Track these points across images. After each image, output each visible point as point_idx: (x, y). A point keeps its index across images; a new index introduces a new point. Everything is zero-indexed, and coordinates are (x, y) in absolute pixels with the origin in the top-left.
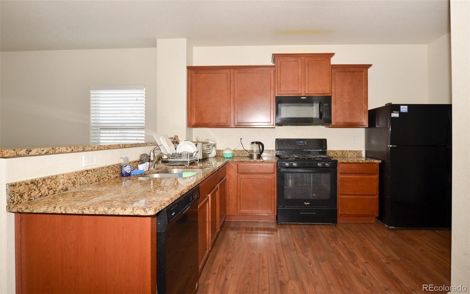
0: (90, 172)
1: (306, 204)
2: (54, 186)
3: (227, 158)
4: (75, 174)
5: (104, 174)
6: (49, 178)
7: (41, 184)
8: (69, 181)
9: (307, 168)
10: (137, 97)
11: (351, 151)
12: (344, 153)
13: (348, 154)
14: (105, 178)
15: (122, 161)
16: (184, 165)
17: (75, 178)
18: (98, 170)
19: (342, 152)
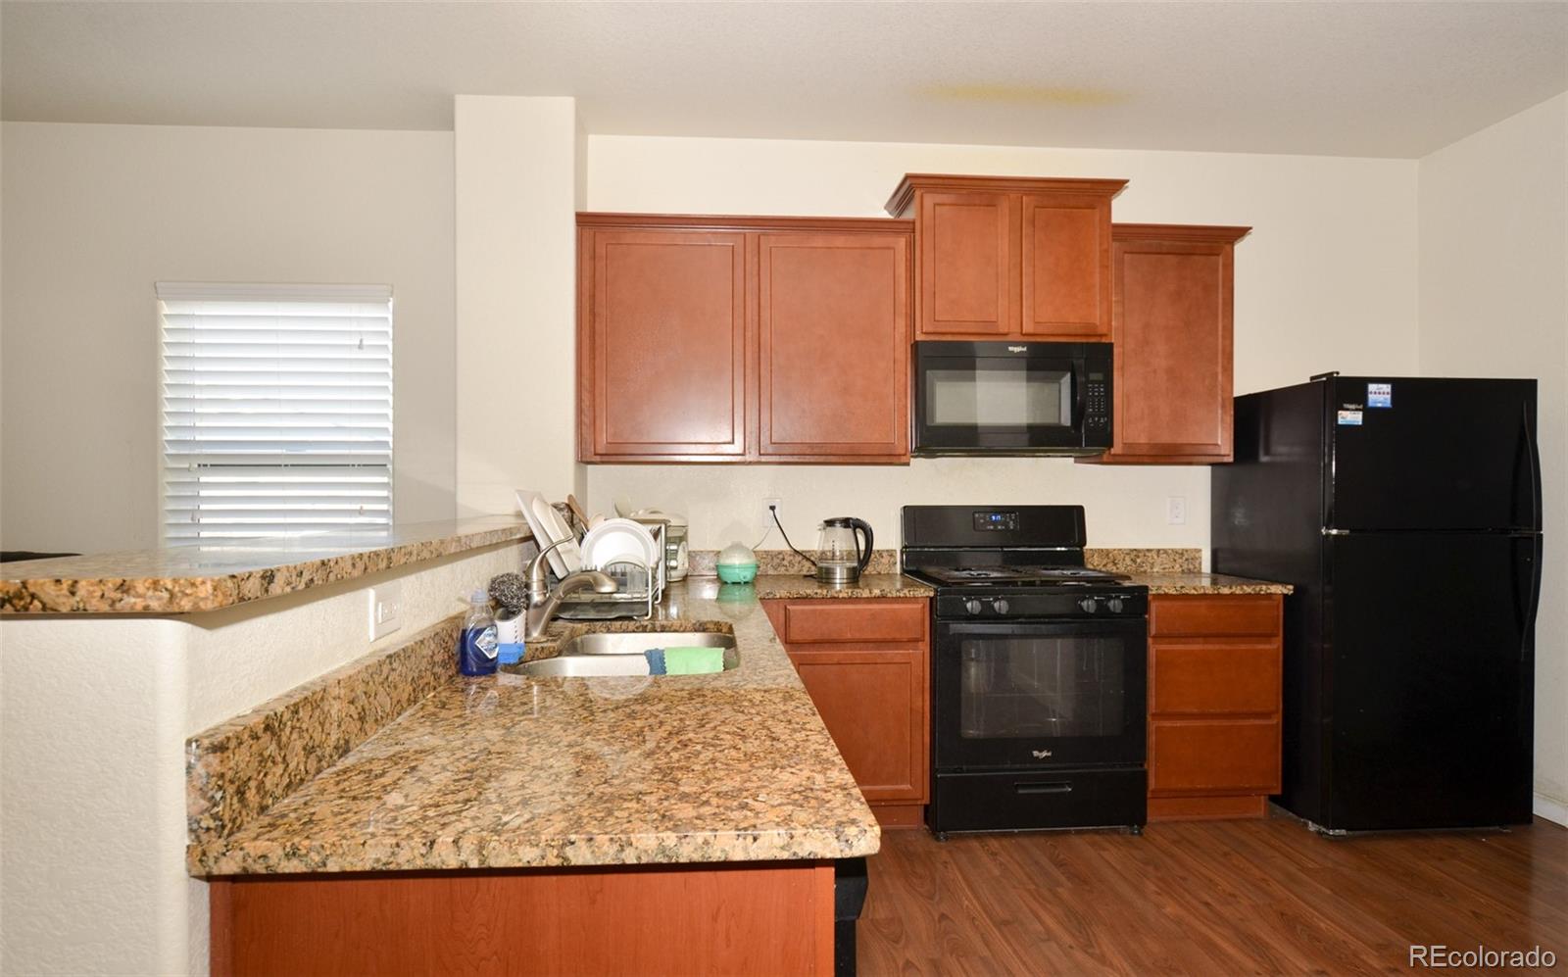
1: (1037, 757)
3: (734, 583)
10: (360, 332)
11: (1165, 551)
12: (1138, 560)
13: (1153, 564)
16: (630, 618)
19: (1132, 556)
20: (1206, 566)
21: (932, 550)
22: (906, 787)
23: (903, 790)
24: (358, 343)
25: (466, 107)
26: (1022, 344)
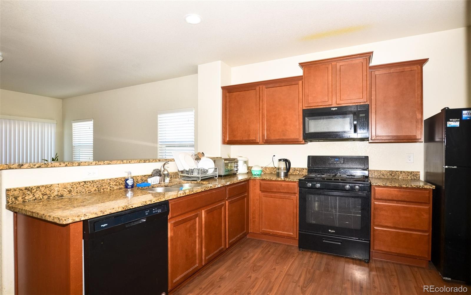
0: (88, 183)
1: (330, 232)
2: (48, 192)
3: (255, 175)
4: (72, 184)
5: (105, 186)
6: (43, 186)
7: (35, 190)
8: (65, 190)
9: (332, 190)
11: (404, 172)
12: (393, 175)
13: (399, 176)
14: (106, 188)
15: (126, 175)
16: (196, 181)
17: (71, 187)
18: (97, 181)
19: (390, 173)
20: (422, 178)
21: (317, 168)
22: (292, 234)
23: (290, 234)
24: (188, 120)
25: (200, 68)
26: (336, 107)
